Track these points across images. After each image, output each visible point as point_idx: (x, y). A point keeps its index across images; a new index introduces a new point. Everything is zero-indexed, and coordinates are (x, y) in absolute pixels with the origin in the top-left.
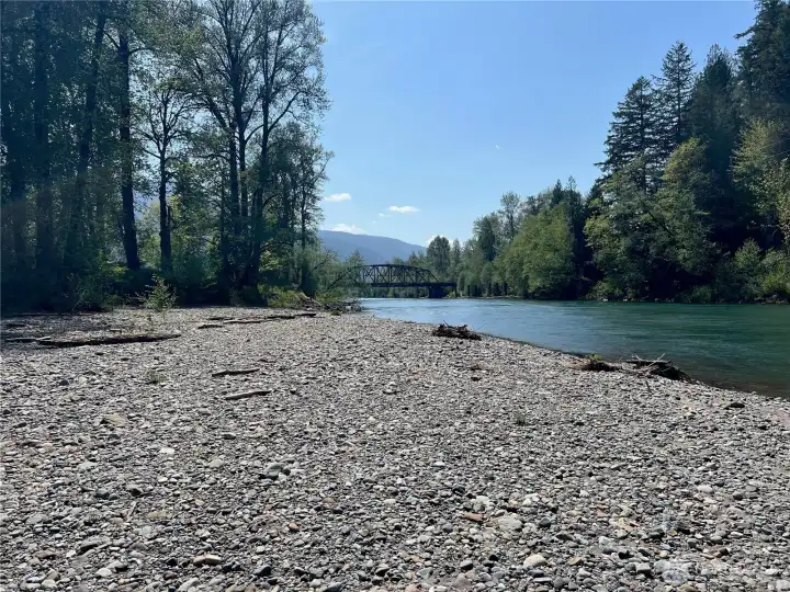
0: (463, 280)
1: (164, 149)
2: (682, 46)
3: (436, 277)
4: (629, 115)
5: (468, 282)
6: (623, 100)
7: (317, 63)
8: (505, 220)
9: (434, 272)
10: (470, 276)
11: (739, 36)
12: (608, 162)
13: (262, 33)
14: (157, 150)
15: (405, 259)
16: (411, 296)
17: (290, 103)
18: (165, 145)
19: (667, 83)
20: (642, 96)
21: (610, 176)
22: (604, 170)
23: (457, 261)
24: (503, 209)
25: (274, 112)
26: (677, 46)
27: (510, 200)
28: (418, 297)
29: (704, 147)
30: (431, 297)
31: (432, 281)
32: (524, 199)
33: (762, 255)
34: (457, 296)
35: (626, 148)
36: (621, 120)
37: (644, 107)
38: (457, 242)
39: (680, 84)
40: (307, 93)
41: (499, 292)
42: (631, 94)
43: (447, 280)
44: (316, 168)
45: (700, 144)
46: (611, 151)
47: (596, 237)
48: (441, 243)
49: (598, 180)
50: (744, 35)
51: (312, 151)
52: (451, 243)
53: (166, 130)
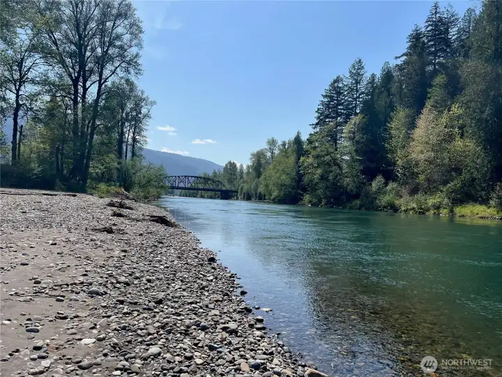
0: (242, 189)
1: (19, 88)
2: (360, 60)
3: (227, 187)
4: (331, 97)
5: (244, 191)
6: (328, 88)
7: (139, 45)
8: (269, 154)
9: (226, 184)
10: (246, 187)
11: (397, 58)
12: (317, 124)
13: (102, 22)
14: (14, 88)
15: (210, 174)
16: (211, 198)
17: (117, 68)
18: (20, 86)
19: (351, 81)
20: (338, 87)
21: (317, 133)
22: (314, 128)
23: (241, 177)
24: (267, 147)
25: (106, 73)
26: (357, 60)
27: (272, 143)
28: (215, 198)
29: (365, 120)
30: (222, 199)
31: (224, 189)
32: (280, 143)
33: (386, 184)
34: (237, 199)
35: (327, 116)
36: (326, 100)
37: (339, 93)
38: (242, 166)
39: (357, 82)
40: (129, 63)
41: (261, 198)
42: (332, 85)
43: (233, 189)
44: (144, 111)
45: (364, 118)
46: (319, 118)
47: (305, 168)
48: (232, 166)
49: (311, 135)
50: (399, 57)
51: (141, 100)
52: (238, 165)
53: (21, 77)
